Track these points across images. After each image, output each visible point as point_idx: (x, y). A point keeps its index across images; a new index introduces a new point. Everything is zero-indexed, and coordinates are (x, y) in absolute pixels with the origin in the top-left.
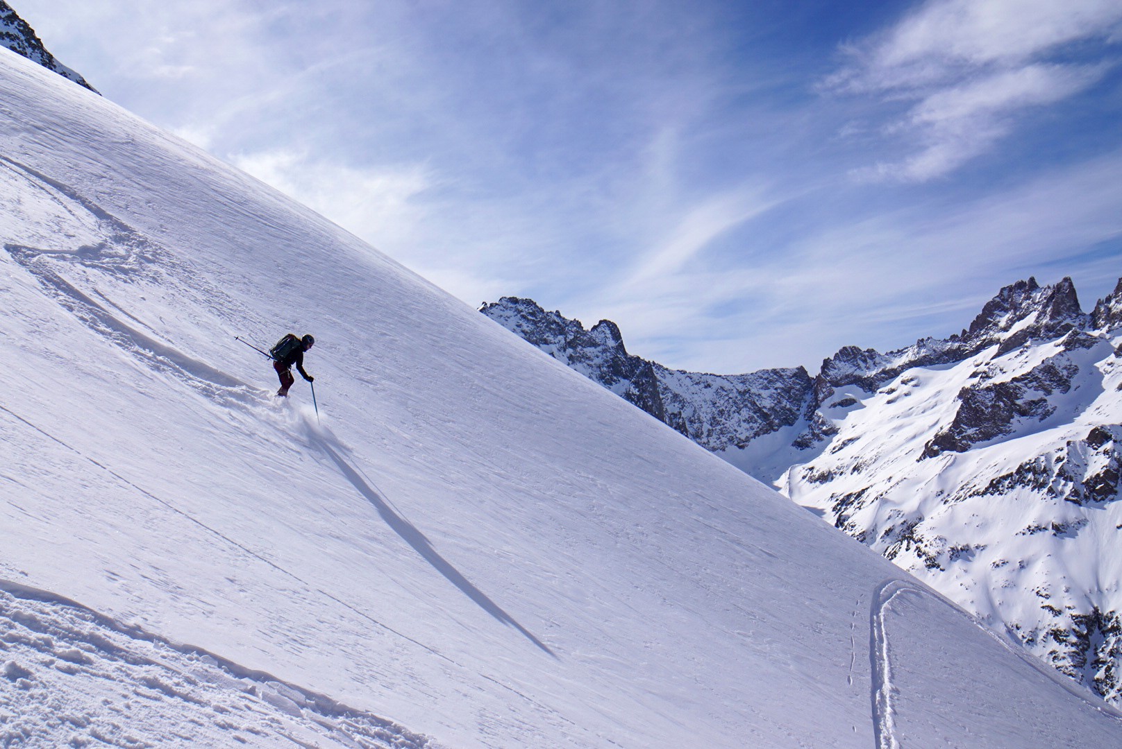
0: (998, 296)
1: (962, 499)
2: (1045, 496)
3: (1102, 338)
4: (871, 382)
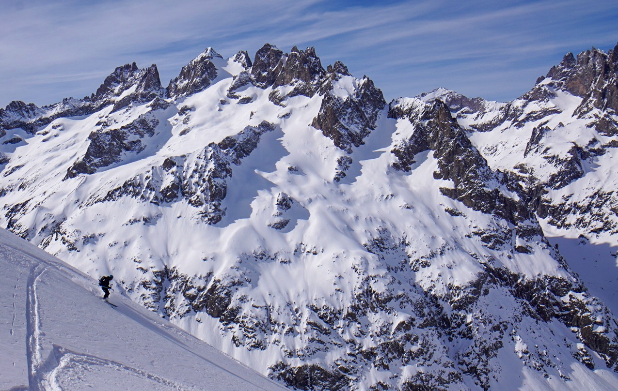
0: (114, 73)
1: (91, 204)
2: (139, 200)
3: (172, 103)
4: (32, 126)
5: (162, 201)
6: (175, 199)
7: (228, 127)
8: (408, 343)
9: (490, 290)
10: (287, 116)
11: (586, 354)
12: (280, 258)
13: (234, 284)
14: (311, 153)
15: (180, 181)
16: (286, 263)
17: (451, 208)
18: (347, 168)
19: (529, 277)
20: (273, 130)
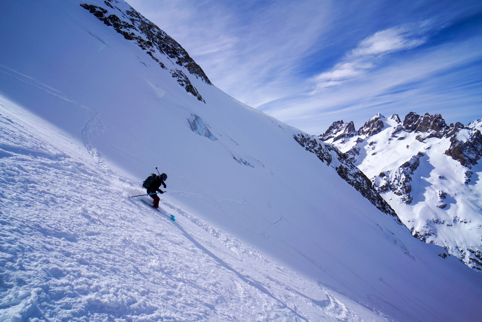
0: (332, 124)
5: (381, 191)
6: (387, 191)
7: (396, 152)
10: (429, 148)
12: (446, 223)
13: (426, 235)
14: (448, 168)
15: (389, 183)
16: (450, 226)
18: (470, 177)
20: (424, 155)
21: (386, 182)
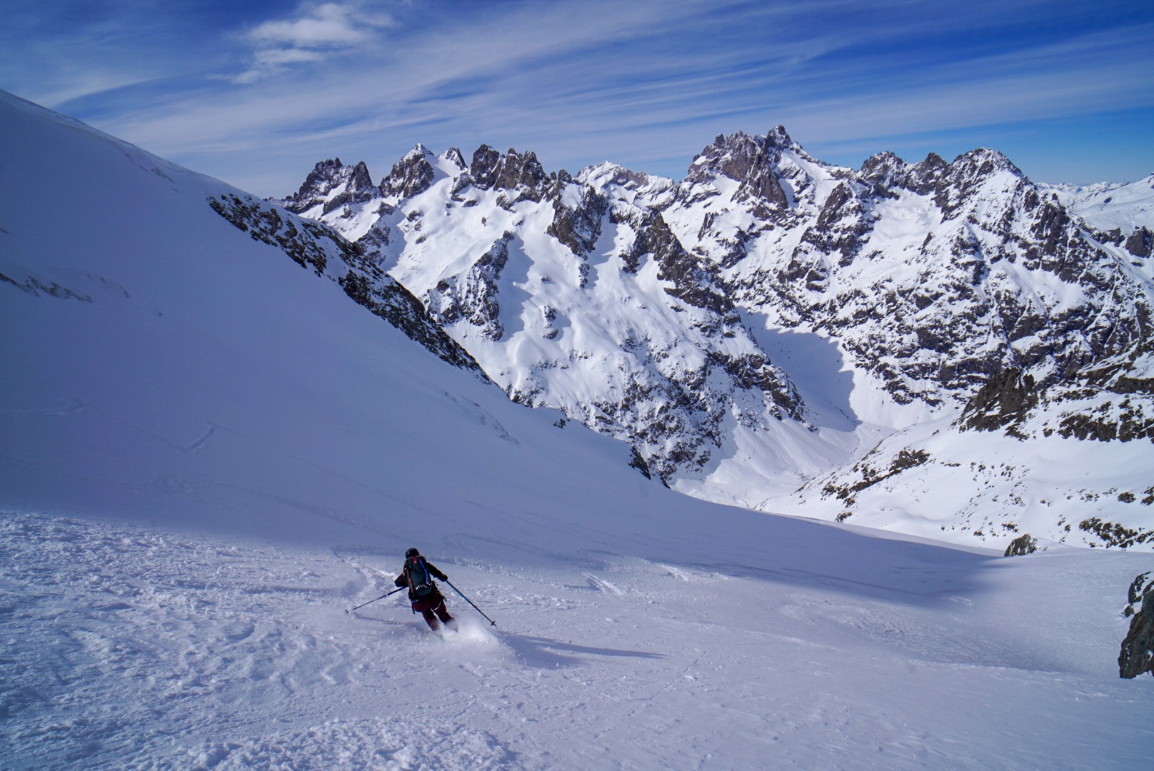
0: (314, 169)
3: (396, 208)
5: (445, 322)
6: (456, 320)
8: (668, 422)
9: (712, 370)
10: (521, 223)
11: (777, 410)
12: (560, 365)
13: (532, 393)
14: (554, 262)
15: (457, 302)
16: (565, 368)
17: (675, 306)
18: (586, 274)
19: (736, 357)
20: (513, 238)
21: (451, 300)
